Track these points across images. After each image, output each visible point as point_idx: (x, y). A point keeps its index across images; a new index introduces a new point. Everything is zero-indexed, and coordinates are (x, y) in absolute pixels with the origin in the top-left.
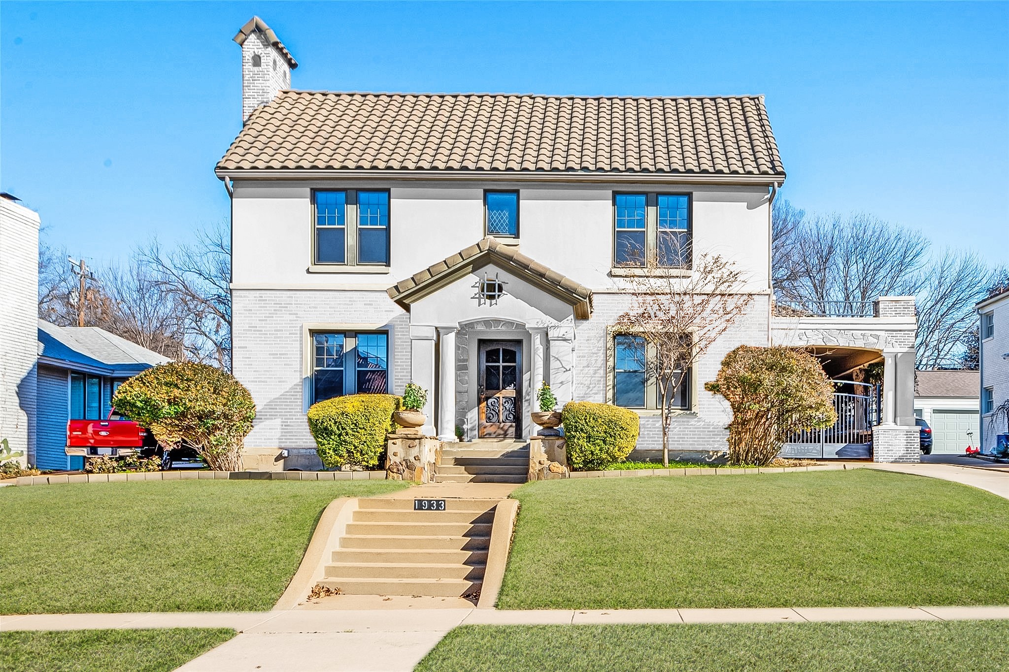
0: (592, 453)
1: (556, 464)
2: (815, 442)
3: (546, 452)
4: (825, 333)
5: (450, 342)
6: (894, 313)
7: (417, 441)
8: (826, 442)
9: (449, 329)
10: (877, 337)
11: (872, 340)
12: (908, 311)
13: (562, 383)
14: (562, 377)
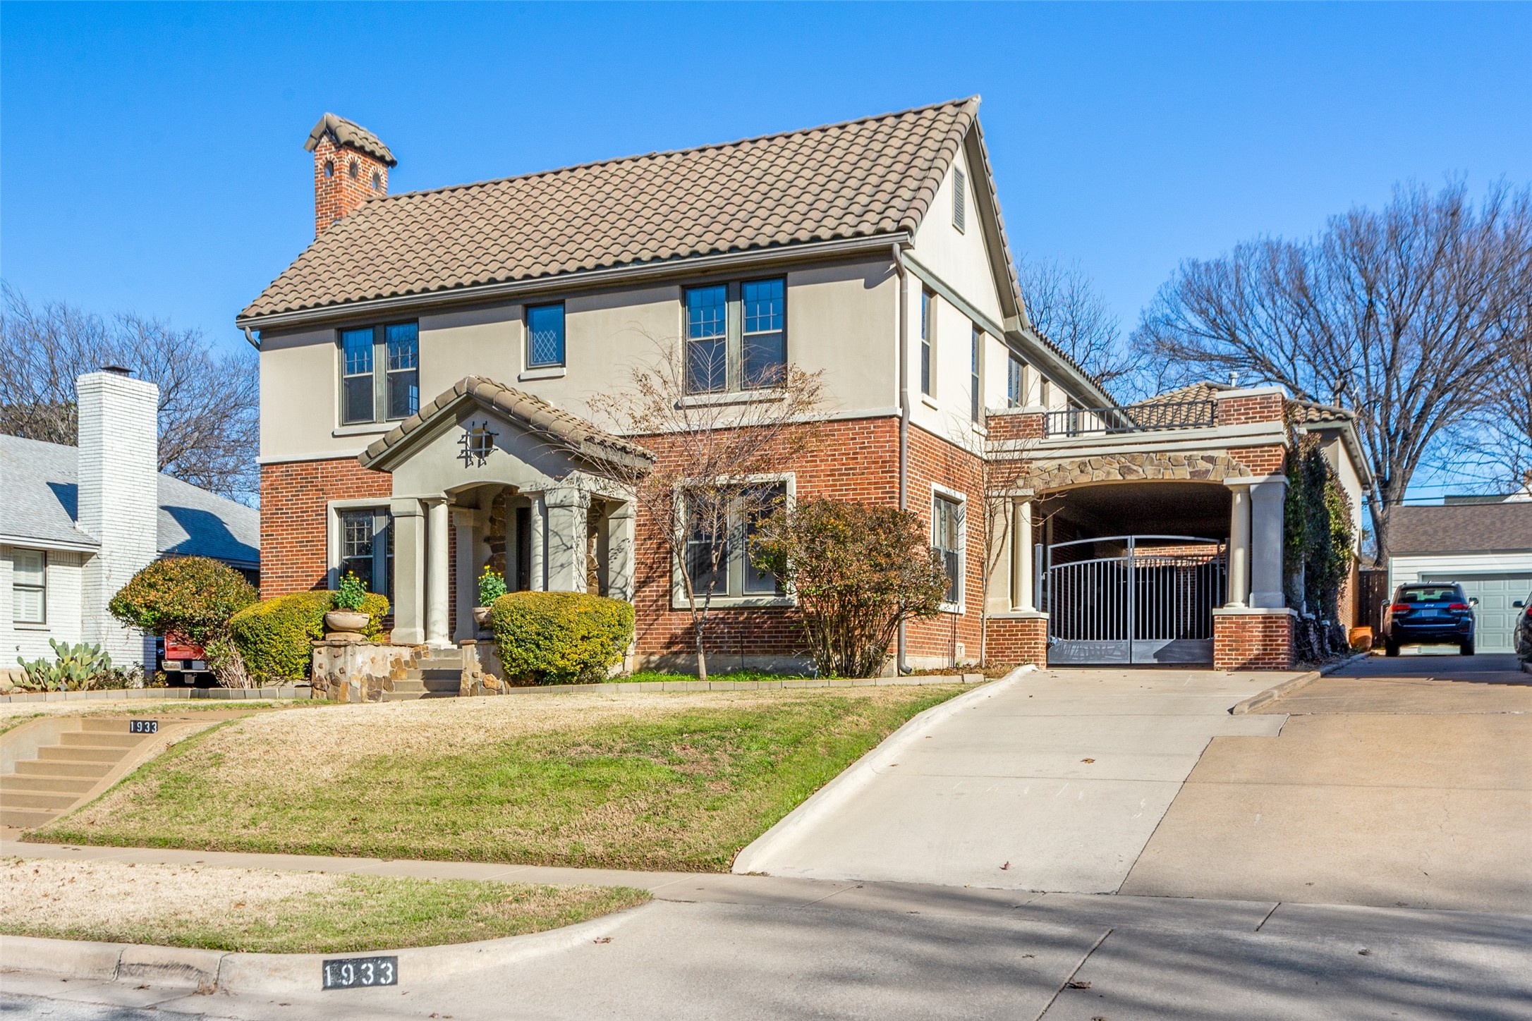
0: (526, 662)
1: (492, 677)
2: (1118, 638)
3: (480, 661)
4: (1123, 460)
5: (441, 514)
6: (1243, 417)
7: (343, 649)
8: (1137, 637)
9: (438, 501)
10: (1211, 460)
11: (1203, 465)
12: (1268, 412)
13: (562, 566)
14: (561, 558)
